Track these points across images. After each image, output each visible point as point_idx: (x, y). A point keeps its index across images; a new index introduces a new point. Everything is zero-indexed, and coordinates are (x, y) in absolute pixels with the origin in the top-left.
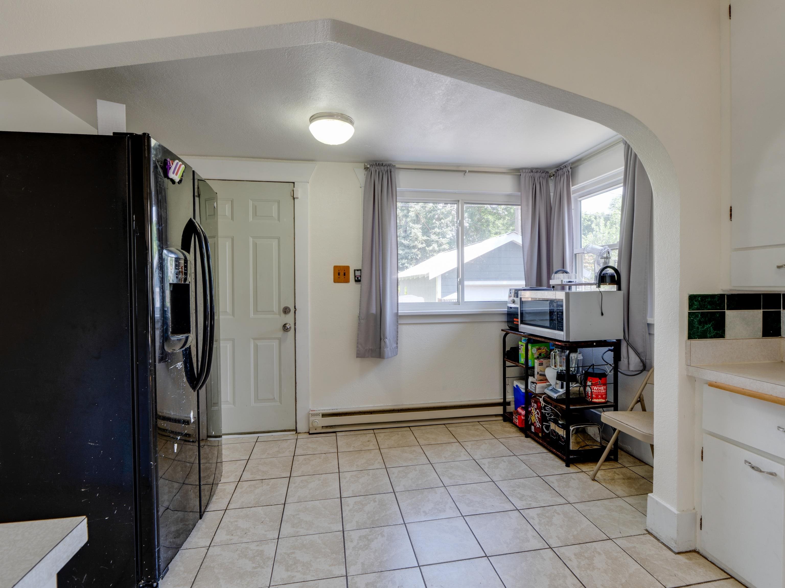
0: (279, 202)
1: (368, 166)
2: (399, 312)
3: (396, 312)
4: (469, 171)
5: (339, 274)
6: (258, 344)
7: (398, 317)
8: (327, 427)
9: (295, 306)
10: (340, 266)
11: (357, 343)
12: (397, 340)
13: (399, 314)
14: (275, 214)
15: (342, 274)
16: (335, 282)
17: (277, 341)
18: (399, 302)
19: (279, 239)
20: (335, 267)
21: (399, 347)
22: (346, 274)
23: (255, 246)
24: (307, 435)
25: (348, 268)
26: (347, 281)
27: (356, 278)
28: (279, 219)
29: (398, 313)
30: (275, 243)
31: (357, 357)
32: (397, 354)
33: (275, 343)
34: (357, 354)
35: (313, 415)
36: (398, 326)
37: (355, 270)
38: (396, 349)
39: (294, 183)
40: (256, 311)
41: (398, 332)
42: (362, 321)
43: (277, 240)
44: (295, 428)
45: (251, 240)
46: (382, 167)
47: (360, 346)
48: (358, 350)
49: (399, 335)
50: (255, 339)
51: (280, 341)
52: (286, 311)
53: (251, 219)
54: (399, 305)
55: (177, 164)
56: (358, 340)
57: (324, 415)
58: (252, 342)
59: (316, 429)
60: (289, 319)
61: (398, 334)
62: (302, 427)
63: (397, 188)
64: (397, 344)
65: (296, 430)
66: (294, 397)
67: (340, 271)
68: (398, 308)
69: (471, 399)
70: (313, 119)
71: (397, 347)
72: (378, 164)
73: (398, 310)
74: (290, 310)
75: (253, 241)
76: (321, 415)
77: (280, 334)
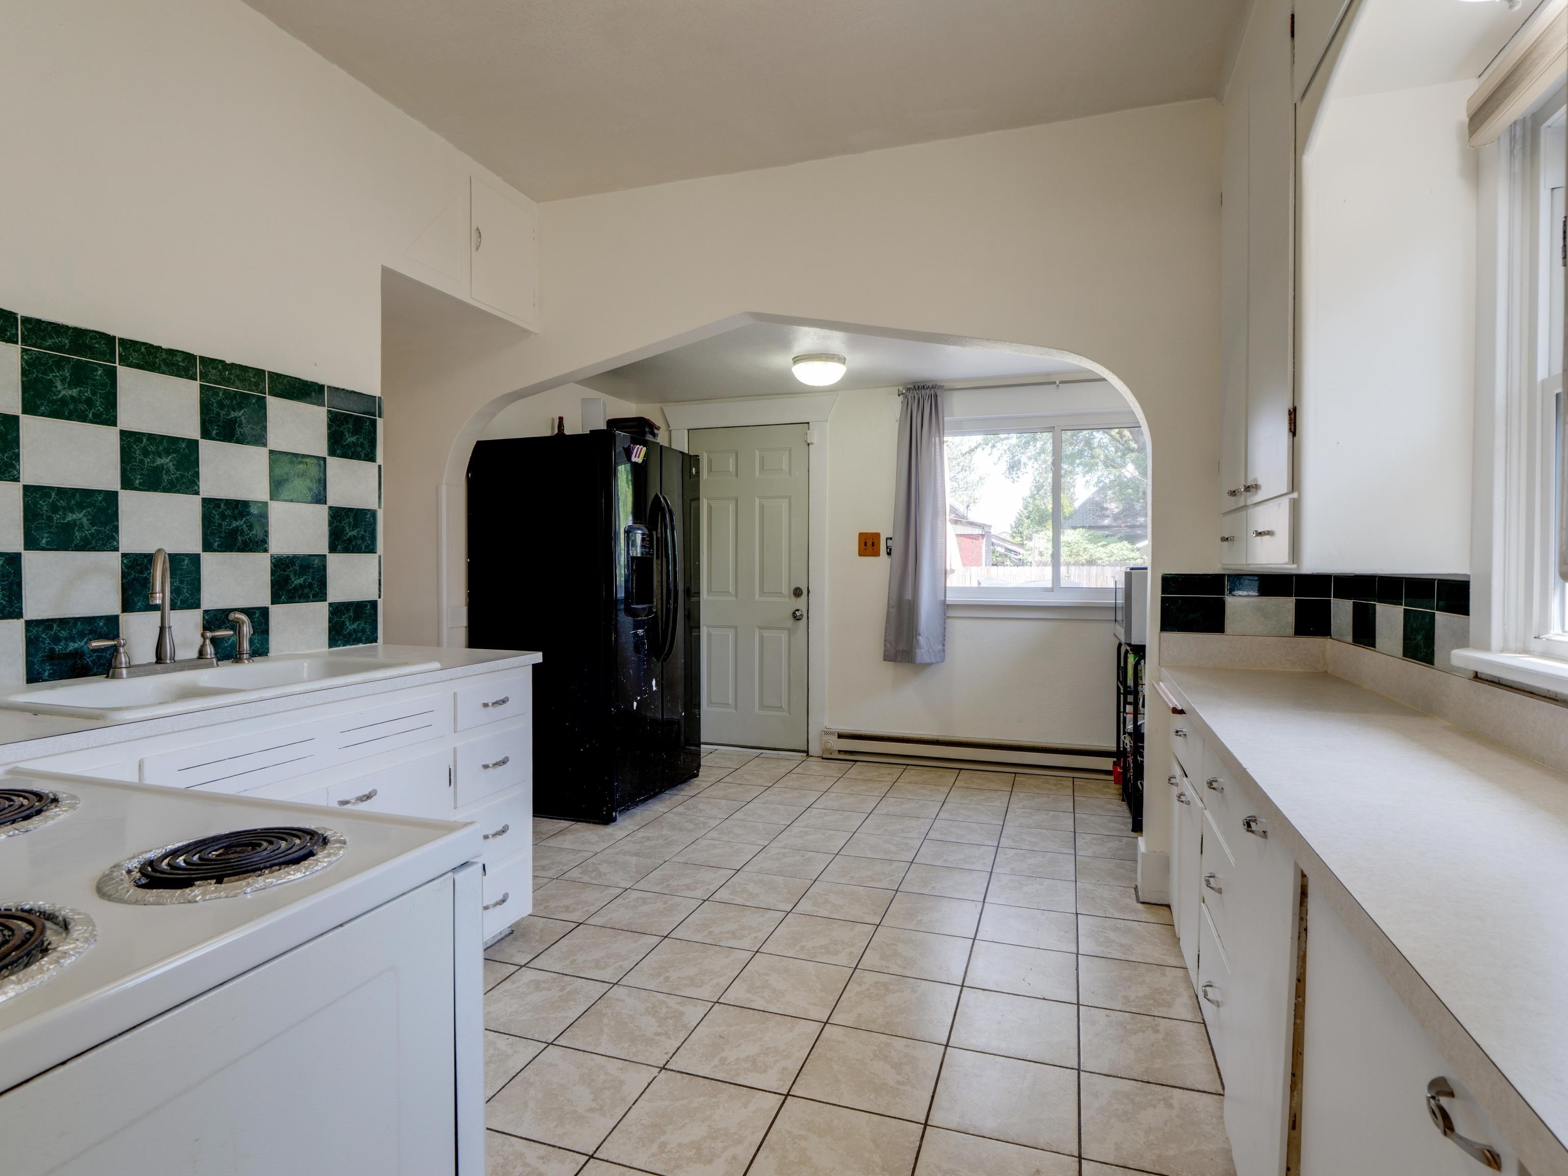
0: (790, 451)
1: (904, 391)
2: (947, 599)
3: (943, 599)
4: (1061, 382)
5: (866, 544)
6: (764, 635)
7: (946, 607)
8: (846, 752)
9: (808, 588)
10: (867, 534)
11: (885, 641)
12: (944, 639)
13: (947, 603)
14: (785, 466)
15: (869, 544)
16: (860, 555)
17: (786, 632)
18: (947, 585)
19: (790, 498)
20: (861, 535)
21: (946, 651)
22: (875, 544)
23: (762, 507)
24: (820, 760)
25: (877, 535)
26: (876, 554)
27: (888, 550)
28: (790, 473)
29: (945, 600)
30: (785, 504)
31: (884, 660)
32: (943, 661)
33: (784, 635)
34: (885, 655)
35: (827, 733)
36: (945, 619)
37: (887, 539)
38: (942, 654)
39: (808, 423)
40: (762, 592)
41: (945, 629)
42: (891, 610)
43: (787, 500)
44: (806, 749)
45: (757, 500)
46: (923, 391)
47: (888, 645)
48: (885, 651)
49: (947, 634)
50: (760, 628)
51: (791, 632)
52: (797, 593)
53: (757, 474)
54: (947, 589)
55: (638, 448)
56: (885, 636)
57: (840, 736)
58: (757, 631)
59: (831, 754)
60: (800, 603)
61: (945, 632)
62: (814, 749)
63: (945, 418)
64: (944, 645)
65: (807, 752)
66: (806, 709)
67: (867, 540)
68: (945, 593)
69: (1065, 742)
70: (797, 360)
71: (944, 651)
72: (917, 387)
73: (945, 597)
74: (802, 593)
75: (760, 502)
76: (836, 734)
77: (790, 622)
